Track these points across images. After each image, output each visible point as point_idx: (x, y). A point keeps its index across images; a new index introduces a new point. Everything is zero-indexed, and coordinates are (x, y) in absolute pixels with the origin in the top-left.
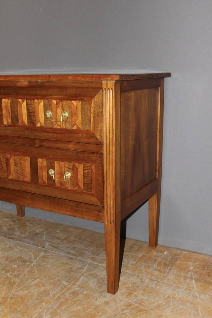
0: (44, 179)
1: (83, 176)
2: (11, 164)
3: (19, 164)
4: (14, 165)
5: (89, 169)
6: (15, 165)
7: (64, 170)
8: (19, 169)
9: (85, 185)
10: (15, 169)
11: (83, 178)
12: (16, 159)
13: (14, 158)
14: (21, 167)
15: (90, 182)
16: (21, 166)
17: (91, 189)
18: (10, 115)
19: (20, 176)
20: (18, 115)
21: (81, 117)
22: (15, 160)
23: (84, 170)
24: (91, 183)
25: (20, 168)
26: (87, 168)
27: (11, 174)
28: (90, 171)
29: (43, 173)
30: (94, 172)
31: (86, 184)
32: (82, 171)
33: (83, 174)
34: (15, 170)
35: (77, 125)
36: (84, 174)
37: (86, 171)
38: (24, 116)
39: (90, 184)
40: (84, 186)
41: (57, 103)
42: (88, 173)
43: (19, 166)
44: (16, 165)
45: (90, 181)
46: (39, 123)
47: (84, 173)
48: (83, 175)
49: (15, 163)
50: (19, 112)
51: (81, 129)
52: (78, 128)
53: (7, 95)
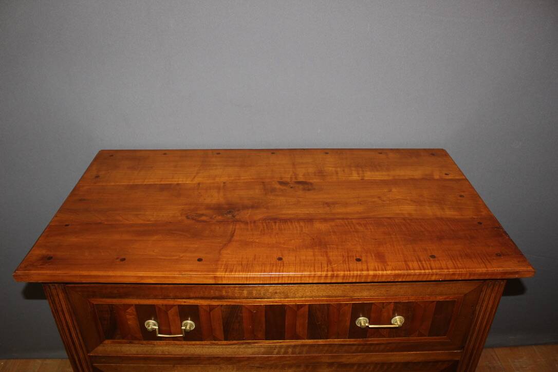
18: (262, 327)
21: (431, 321)
35: (419, 332)
38: (301, 329)
46: (336, 335)
51: (425, 336)
52: (421, 335)
53: (258, 299)
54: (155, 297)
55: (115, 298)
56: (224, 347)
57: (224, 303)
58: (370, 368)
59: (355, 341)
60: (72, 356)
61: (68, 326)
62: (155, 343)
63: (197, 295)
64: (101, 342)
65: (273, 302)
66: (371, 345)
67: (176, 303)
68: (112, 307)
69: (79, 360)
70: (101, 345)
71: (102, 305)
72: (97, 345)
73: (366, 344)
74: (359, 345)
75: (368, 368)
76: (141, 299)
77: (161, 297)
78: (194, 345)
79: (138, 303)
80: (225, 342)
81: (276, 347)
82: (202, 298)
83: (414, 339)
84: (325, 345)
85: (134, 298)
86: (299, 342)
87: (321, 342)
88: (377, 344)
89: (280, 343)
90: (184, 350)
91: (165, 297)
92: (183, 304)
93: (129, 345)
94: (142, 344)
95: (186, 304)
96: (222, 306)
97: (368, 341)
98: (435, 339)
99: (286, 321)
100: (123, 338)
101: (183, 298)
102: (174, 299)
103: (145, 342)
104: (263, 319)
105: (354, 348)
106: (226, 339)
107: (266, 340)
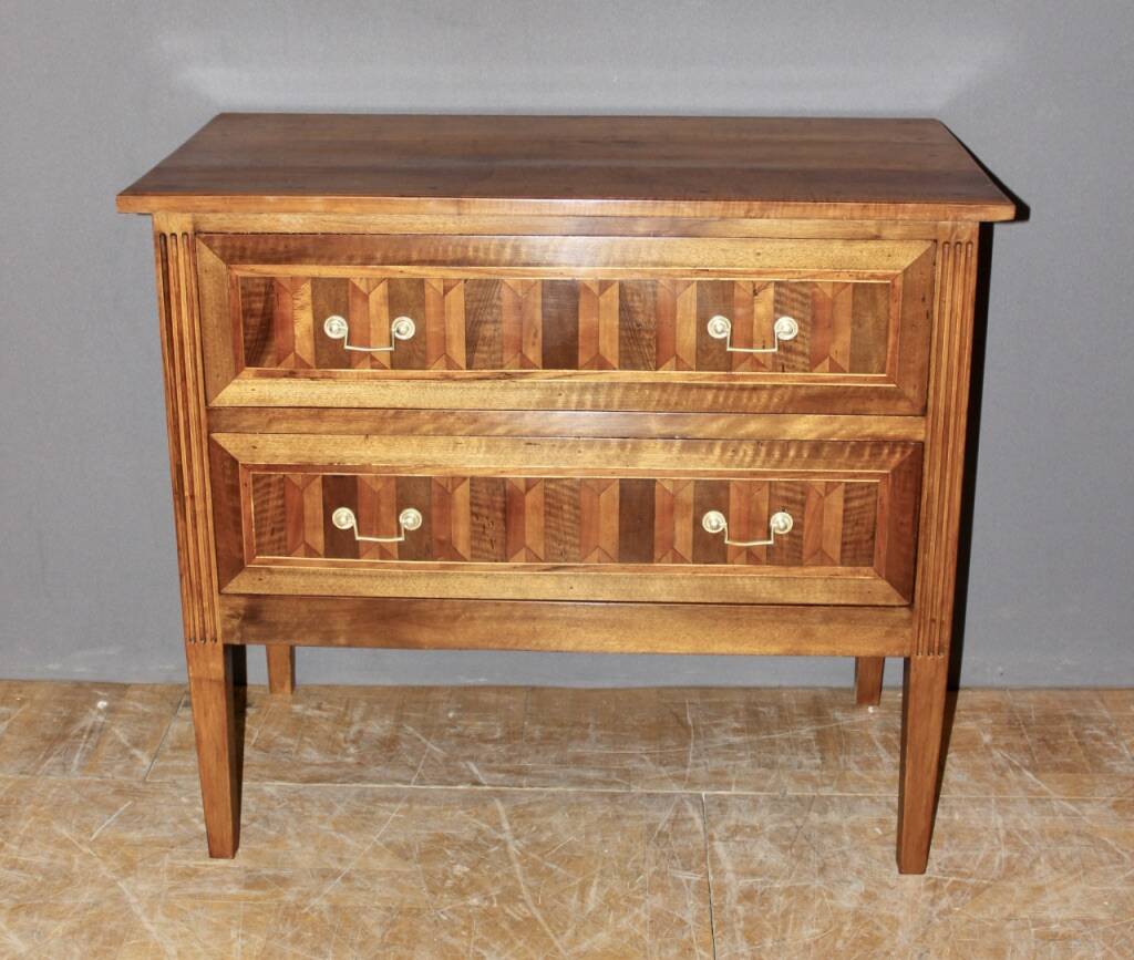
0: (676, 547)
1: (841, 520)
2: (528, 510)
3: (566, 507)
4: (542, 513)
5: (868, 495)
6: (547, 514)
7: (766, 508)
8: (568, 524)
9: (848, 547)
10: (546, 527)
11: (840, 525)
12: (555, 491)
13: (545, 488)
14: (576, 516)
15: (867, 537)
16: (577, 512)
17: (871, 556)
18: (535, 335)
19: (567, 548)
20: (575, 336)
21: (849, 332)
22: (546, 495)
23: (846, 501)
24: (873, 538)
25: (569, 520)
26: (860, 493)
27: (524, 546)
28: (870, 500)
29: (678, 528)
30: (886, 501)
31: (851, 543)
32: (841, 503)
33: (841, 512)
34: (549, 531)
35: (831, 359)
36: (848, 513)
37: (856, 503)
38: (607, 337)
39: (867, 541)
40: (843, 551)
41: (754, 291)
42: (862, 507)
43: (567, 516)
44: (553, 511)
45: (867, 532)
46: (673, 360)
47: (845, 511)
48: (844, 517)
49: (546, 503)
50: (581, 326)
51: (845, 372)
52: (835, 368)
53: (529, 265)
54: (350, 261)
55: (277, 262)
56: (464, 385)
57: (472, 274)
58: (745, 453)
59: (711, 378)
60: (175, 413)
61: (180, 334)
62: (338, 375)
63: (424, 257)
64: (237, 373)
65: (556, 274)
66: (742, 388)
67: (386, 275)
68: (271, 284)
69: (187, 422)
70: (236, 381)
71: (252, 278)
72: (227, 383)
73: (731, 388)
74: (719, 388)
75: (741, 454)
76: (324, 264)
77: (359, 261)
78: (408, 379)
79: (317, 275)
80: (466, 373)
81: (561, 388)
82: (432, 263)
83: (823, 377)
84: (653, 385)
85: (312, 264)
86: (605, 377)
87: (645, 376)
88: (755, 388)
89: (570, 376)
90: (389, 392)
91: (368, 260)
92: (398, 276)
93: (285, 380)
94: (312, 379)
95: (403, 276)
96: (466, 281)
97: (735, 378)
98: (865, 380)
99: (580, 320)
100: (279, 363)
101: (399, 264)
102: (383, 264)
103: (318, 372)
104: (538, 315)
105: (710, 396)
106: (469, 366)
107: (544, 368)
